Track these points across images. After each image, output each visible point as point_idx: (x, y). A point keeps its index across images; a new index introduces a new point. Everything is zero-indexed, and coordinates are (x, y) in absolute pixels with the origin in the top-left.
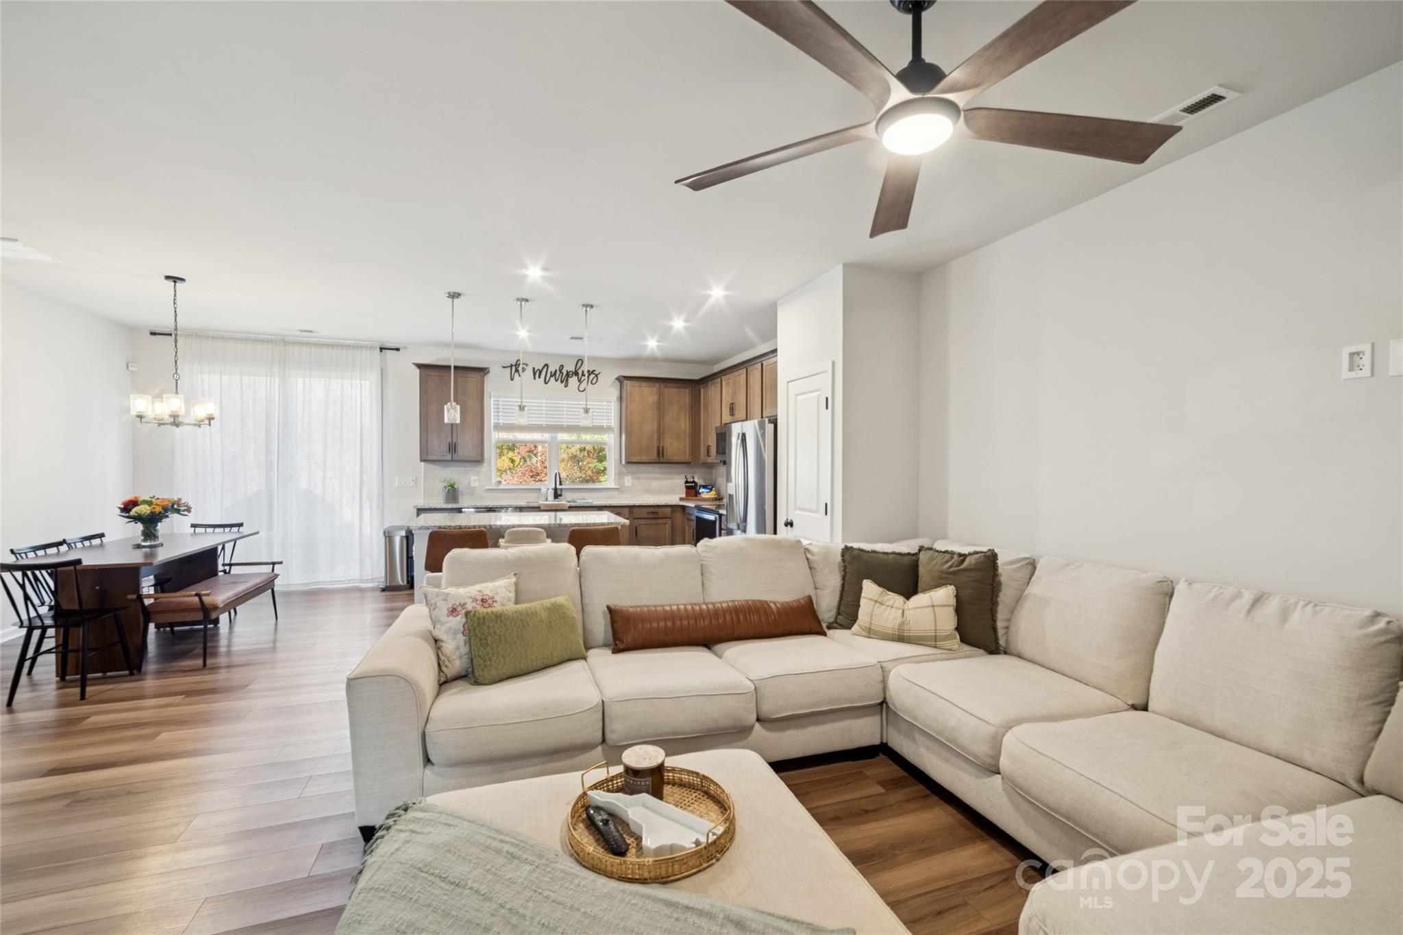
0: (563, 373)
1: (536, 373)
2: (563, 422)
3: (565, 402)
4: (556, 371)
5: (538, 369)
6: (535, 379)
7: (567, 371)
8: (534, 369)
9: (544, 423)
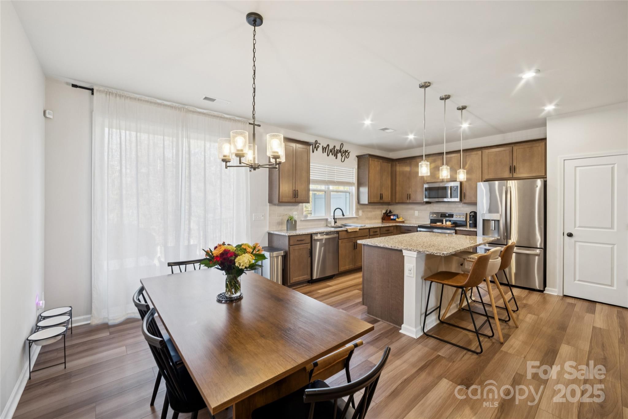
0: (335, 151)
1: (324, 149)
2: (335, 179)
3: (335, 167)
4: (332, 149)
5: (325, 147)
6: (323, 153)
7: (337, 149)
8: (323, 146)
9: (327, 179)
